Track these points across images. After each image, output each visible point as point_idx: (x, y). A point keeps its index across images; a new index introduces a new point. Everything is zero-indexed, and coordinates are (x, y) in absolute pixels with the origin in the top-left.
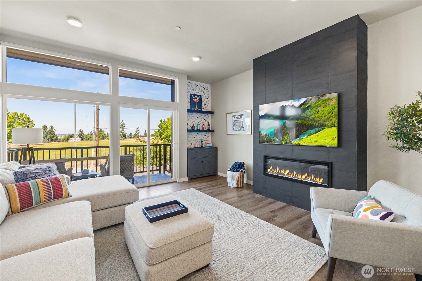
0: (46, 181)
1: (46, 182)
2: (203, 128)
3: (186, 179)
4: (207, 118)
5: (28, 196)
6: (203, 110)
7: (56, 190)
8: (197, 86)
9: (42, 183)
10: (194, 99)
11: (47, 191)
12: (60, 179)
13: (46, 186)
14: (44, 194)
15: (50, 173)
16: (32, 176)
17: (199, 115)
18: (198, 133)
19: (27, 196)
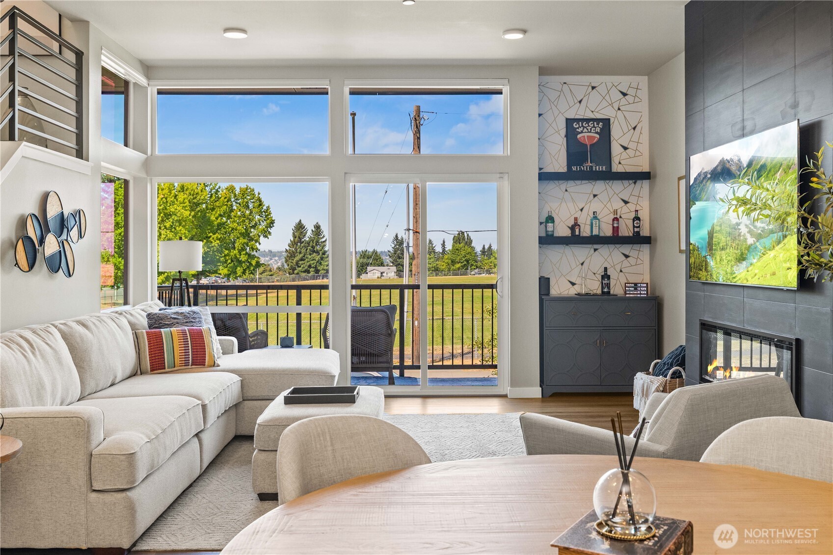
0: (184, 332)
1: (183, 335)
2: (616, 230)
3: (536, 392)
4: (636, 192)
5: (159, 352)
6: (616, 168)
7: (196, 349)
8: (593, 88)
9: (178, 335)
10: (579, 136)
11: (183, 348)
12: (203, 333)
13: (183, 341)
14: (180, 353)
15: (194, 322)
16: (169, 323)
17: (599, 187)
18: (596, 246)
19: (158, 350)
